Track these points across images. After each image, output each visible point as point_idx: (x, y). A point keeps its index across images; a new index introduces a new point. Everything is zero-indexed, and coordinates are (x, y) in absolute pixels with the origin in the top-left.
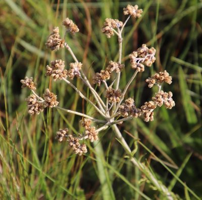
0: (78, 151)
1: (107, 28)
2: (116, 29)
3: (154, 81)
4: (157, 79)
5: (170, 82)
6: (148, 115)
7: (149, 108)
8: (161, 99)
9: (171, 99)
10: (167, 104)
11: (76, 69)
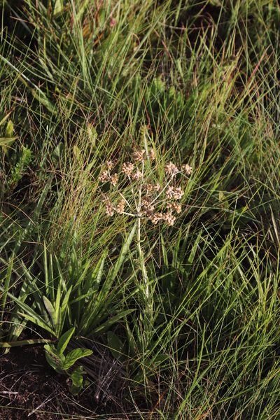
0: (108, 212)
1: (168, 166)
2: (172, 170)
3: (171, 206)
4: (173, 206)
5: (178, 212)
6: (155, 219)
7: (158, 216)
8: (167, 216)
9: (173, 221)
10: (169, 221)
11: (138, 175)
